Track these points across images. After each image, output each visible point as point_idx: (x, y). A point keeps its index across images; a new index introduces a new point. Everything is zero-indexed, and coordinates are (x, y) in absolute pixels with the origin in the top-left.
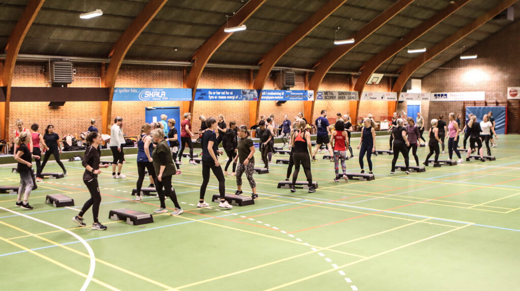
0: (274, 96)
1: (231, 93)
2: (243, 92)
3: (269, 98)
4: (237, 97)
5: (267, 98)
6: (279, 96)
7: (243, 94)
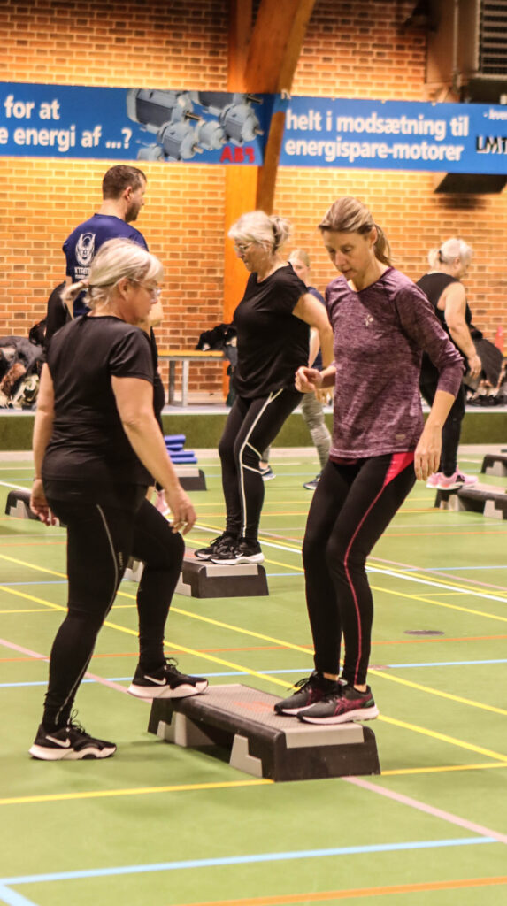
0: (390, 139)
1: (50, 110)
2: (141, 103)
3: (352, 150)
4: (91, 138)
5: (333, 149)
6: (430, 139)
7: (143, 119)
